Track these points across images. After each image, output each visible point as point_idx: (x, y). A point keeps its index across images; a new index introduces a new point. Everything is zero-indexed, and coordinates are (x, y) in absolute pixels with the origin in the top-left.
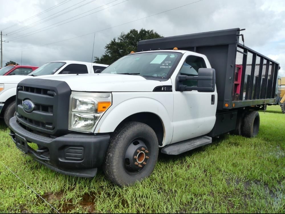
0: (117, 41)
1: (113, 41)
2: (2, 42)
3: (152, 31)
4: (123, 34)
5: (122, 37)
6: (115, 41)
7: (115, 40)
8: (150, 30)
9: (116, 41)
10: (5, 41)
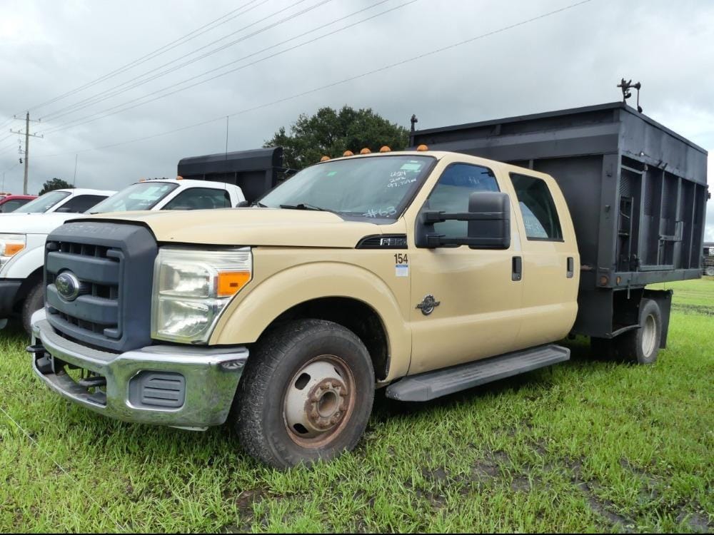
0: (289, 134)
1: (280, 135)
2: (30, 137)
3: (369, 111)
4: (303, 119)
5: (301, 125)
6: (283, 135)
7: (282, 132)
8: (365, 110)
9: (285, 134)
10: (37, 135)
